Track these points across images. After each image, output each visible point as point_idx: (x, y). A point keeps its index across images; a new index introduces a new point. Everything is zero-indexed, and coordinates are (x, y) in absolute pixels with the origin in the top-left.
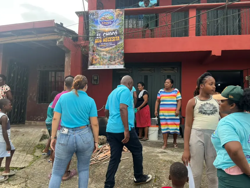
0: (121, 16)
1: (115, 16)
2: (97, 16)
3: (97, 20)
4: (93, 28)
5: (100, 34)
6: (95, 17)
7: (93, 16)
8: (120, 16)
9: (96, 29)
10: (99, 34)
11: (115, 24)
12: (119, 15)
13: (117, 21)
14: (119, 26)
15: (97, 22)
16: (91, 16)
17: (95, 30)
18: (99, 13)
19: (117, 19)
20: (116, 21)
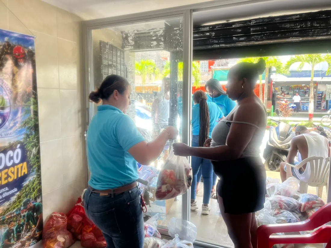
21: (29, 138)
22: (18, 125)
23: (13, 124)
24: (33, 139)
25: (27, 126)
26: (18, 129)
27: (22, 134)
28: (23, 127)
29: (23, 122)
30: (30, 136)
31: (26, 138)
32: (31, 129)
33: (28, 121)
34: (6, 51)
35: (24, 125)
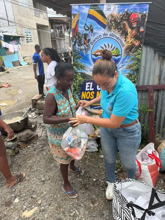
0: (136, 51)
1: (123, 48)
2: (87, 46)
3: (88, 55)
4: (79, 69)
5: (92, 83)
6: (82, 47)
7: (79, 45)
8: (133, 50)
9: (83, 71)
10: (89, 83)
11: (123, 66)
12: (132, 48)
13: (126, 61)
14: (129, 72)
15: (86, 59)
16: (77, 44)
17: (82, 73)
18: (92, 40)
19: (126, 57)
20: (124, 60)
21: (131, 76)
22: (124, 67)
23: (121, 66)
24: (134, 78)
25: (131, 69)
26: (124, 69)
27: (126, 73)
28: (128, 69)
29: (128, 65)
30: (132, 76)
31: (129, 76)
32: (134, 71)
33: (133, 65)
34: (124, 18)
35: (129, 67)
